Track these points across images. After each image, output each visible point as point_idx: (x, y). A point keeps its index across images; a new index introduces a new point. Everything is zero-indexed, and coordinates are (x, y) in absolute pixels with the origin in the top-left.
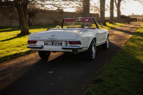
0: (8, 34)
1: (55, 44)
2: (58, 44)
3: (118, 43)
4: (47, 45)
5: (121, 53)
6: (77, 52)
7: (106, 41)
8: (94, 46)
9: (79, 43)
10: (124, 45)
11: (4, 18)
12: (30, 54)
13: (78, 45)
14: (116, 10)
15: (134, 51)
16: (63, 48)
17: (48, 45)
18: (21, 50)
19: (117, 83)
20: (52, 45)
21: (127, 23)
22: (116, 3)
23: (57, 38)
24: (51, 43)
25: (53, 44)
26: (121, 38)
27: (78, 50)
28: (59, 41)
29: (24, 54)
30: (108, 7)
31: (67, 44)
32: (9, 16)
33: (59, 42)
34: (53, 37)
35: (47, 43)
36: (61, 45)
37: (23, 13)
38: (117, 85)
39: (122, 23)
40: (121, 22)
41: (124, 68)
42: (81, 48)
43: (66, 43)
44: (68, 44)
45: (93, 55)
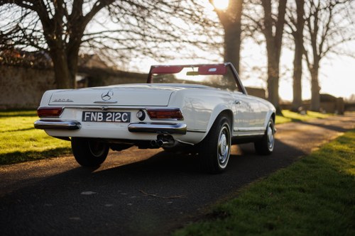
0: (24, 122)
1: (111, 118)
2: (120, 119)
3: (303, 145)
4: (89, 120)
5: (304, 161)
6: (171, 142)
7: (266, 131)
8: (227, 133)
9: (176, 114)
10: (318, 149)
11: (24, 86)
12: (56, 157)
13: (175, 121)
14: (307, 78)
15: (344, 159)
16: (131, 130)
17: (93, 120)
18: (35, 146)
19: (269, 222)
20: (104, 121)
21: (337, 112)
22: (308, 64)
23: (116, 102)
24: (101, 117)
25: (105, 117)
26: (313, 137)
27: (175, 137)
28: (122, 110)
29: (40, 156)
30: (288, 70)
31: (142, 118)
32: (39, 83)
33: (122, 113)
34: (107, 98)
35: (90, 115)
36: (126, 122)
37: (66, 68)
38: (271, 227)
39: (324, 112)
40: (321, 109)
41: (303, 190)
42: (183, 132)
43: (141, 115)
44: (147, 119)
45: (222, 160)
